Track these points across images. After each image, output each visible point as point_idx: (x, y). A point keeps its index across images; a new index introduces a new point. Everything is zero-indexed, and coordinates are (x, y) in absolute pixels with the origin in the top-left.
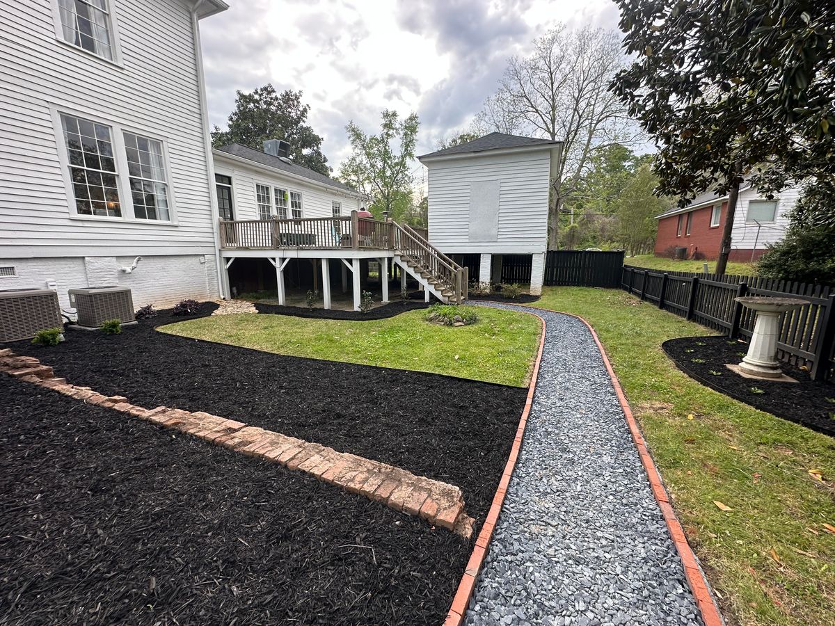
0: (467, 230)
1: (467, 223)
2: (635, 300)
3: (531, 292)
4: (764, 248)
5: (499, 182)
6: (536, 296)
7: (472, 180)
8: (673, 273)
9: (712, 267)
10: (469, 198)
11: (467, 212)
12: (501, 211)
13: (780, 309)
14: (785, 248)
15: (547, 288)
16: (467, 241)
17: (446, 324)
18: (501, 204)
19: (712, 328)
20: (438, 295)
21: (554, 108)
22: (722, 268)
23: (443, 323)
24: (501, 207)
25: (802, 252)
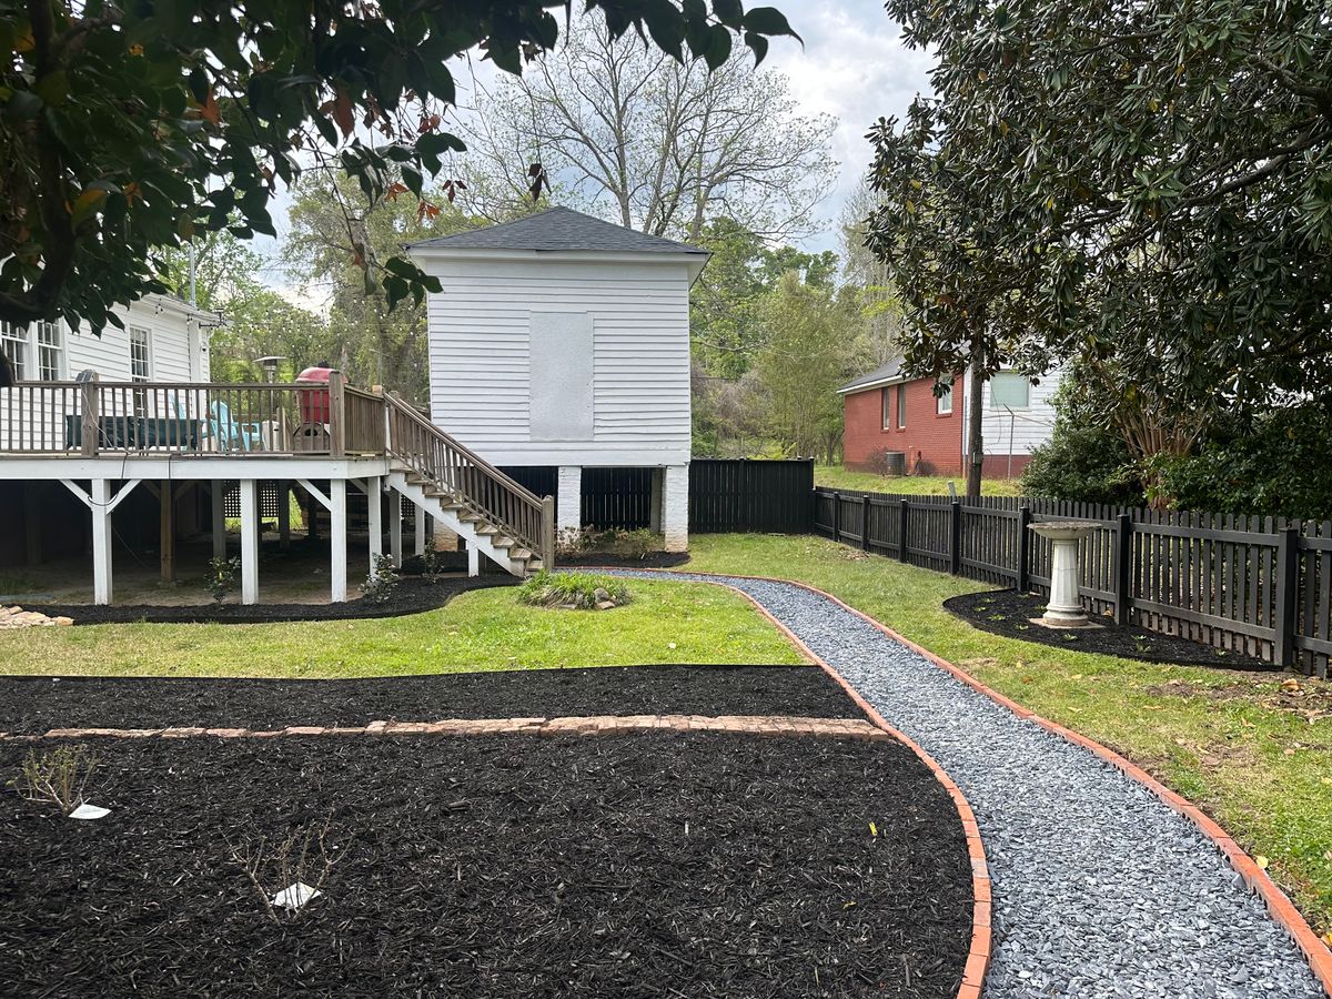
0: (525, 415)
1: (526, 399)
2: (855, 552)
3: (669, 546)
4: (1027, 453)
5: (590, 317)
6: (679, 554)
7: (534, 308)
8: (915, 498)
9: (961, 487)
10: (526, 346)
11: (526, 376)
12: (597, 377)
13: (1077, 535)
14: (1053, 455)
15: (697, 538)
16: (528, 438)
17: (581, 606)
18: (597, 362)
19: (990, 582)
20: (501, 559)
21: (620, 138)
22: (975, 487)
23: (573, 607)
24: (597, 370)
25: (1075, 460)
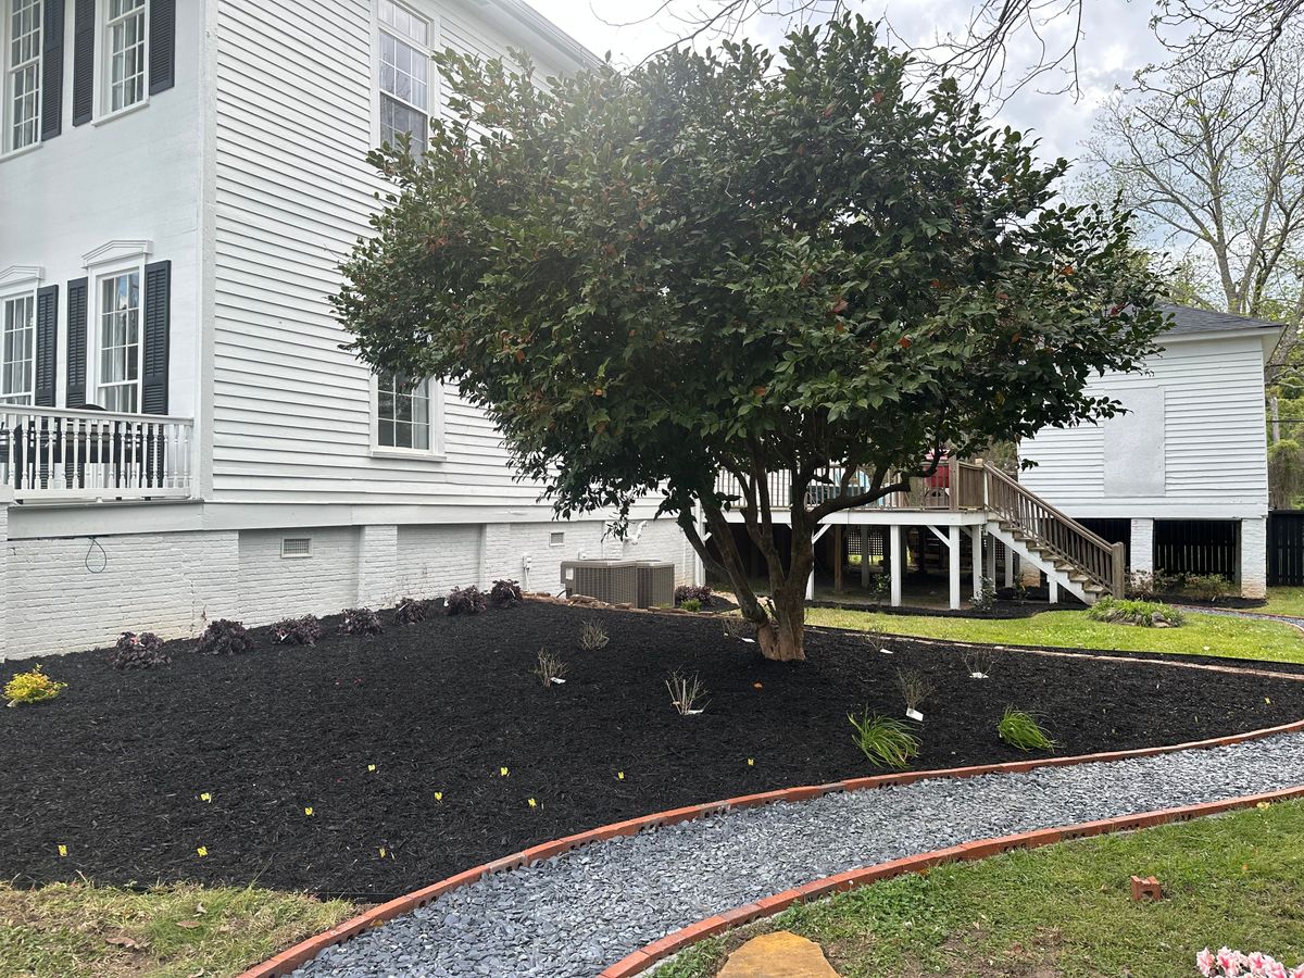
0: (1101, 475)
1: (1100, 462)
3: (1244, 592)
5: (1162, 389)
6: (1256, 599)
7: (1108, 386)
11: (1100, 443)
12: (1168, 441)
16: (1102, 495)
17: (1139, 623)
18: (1168, 428)
20: (1077, 590)
21: (1217, 194)
23: (1133, 623)
24: (1168, 435)
